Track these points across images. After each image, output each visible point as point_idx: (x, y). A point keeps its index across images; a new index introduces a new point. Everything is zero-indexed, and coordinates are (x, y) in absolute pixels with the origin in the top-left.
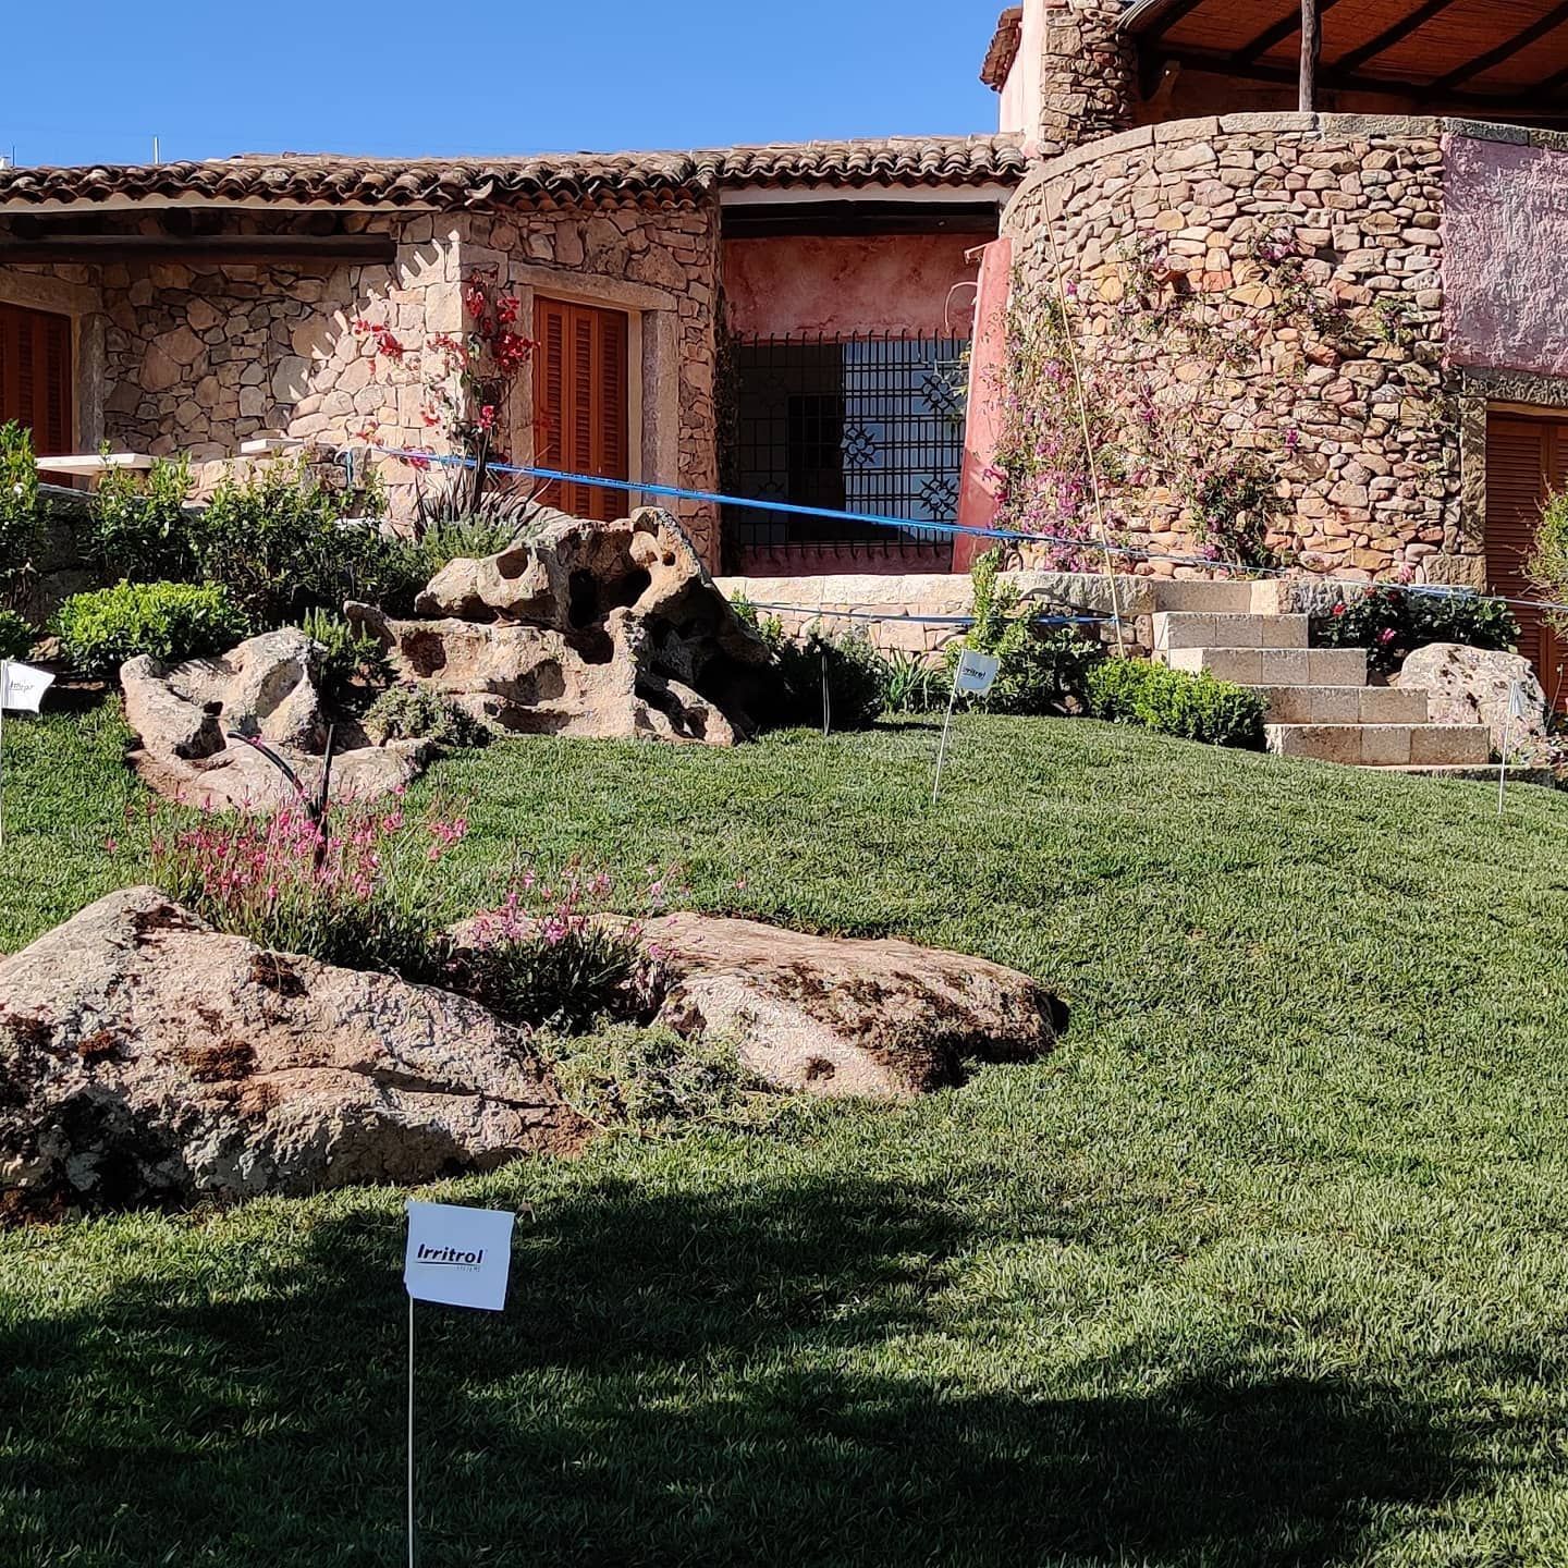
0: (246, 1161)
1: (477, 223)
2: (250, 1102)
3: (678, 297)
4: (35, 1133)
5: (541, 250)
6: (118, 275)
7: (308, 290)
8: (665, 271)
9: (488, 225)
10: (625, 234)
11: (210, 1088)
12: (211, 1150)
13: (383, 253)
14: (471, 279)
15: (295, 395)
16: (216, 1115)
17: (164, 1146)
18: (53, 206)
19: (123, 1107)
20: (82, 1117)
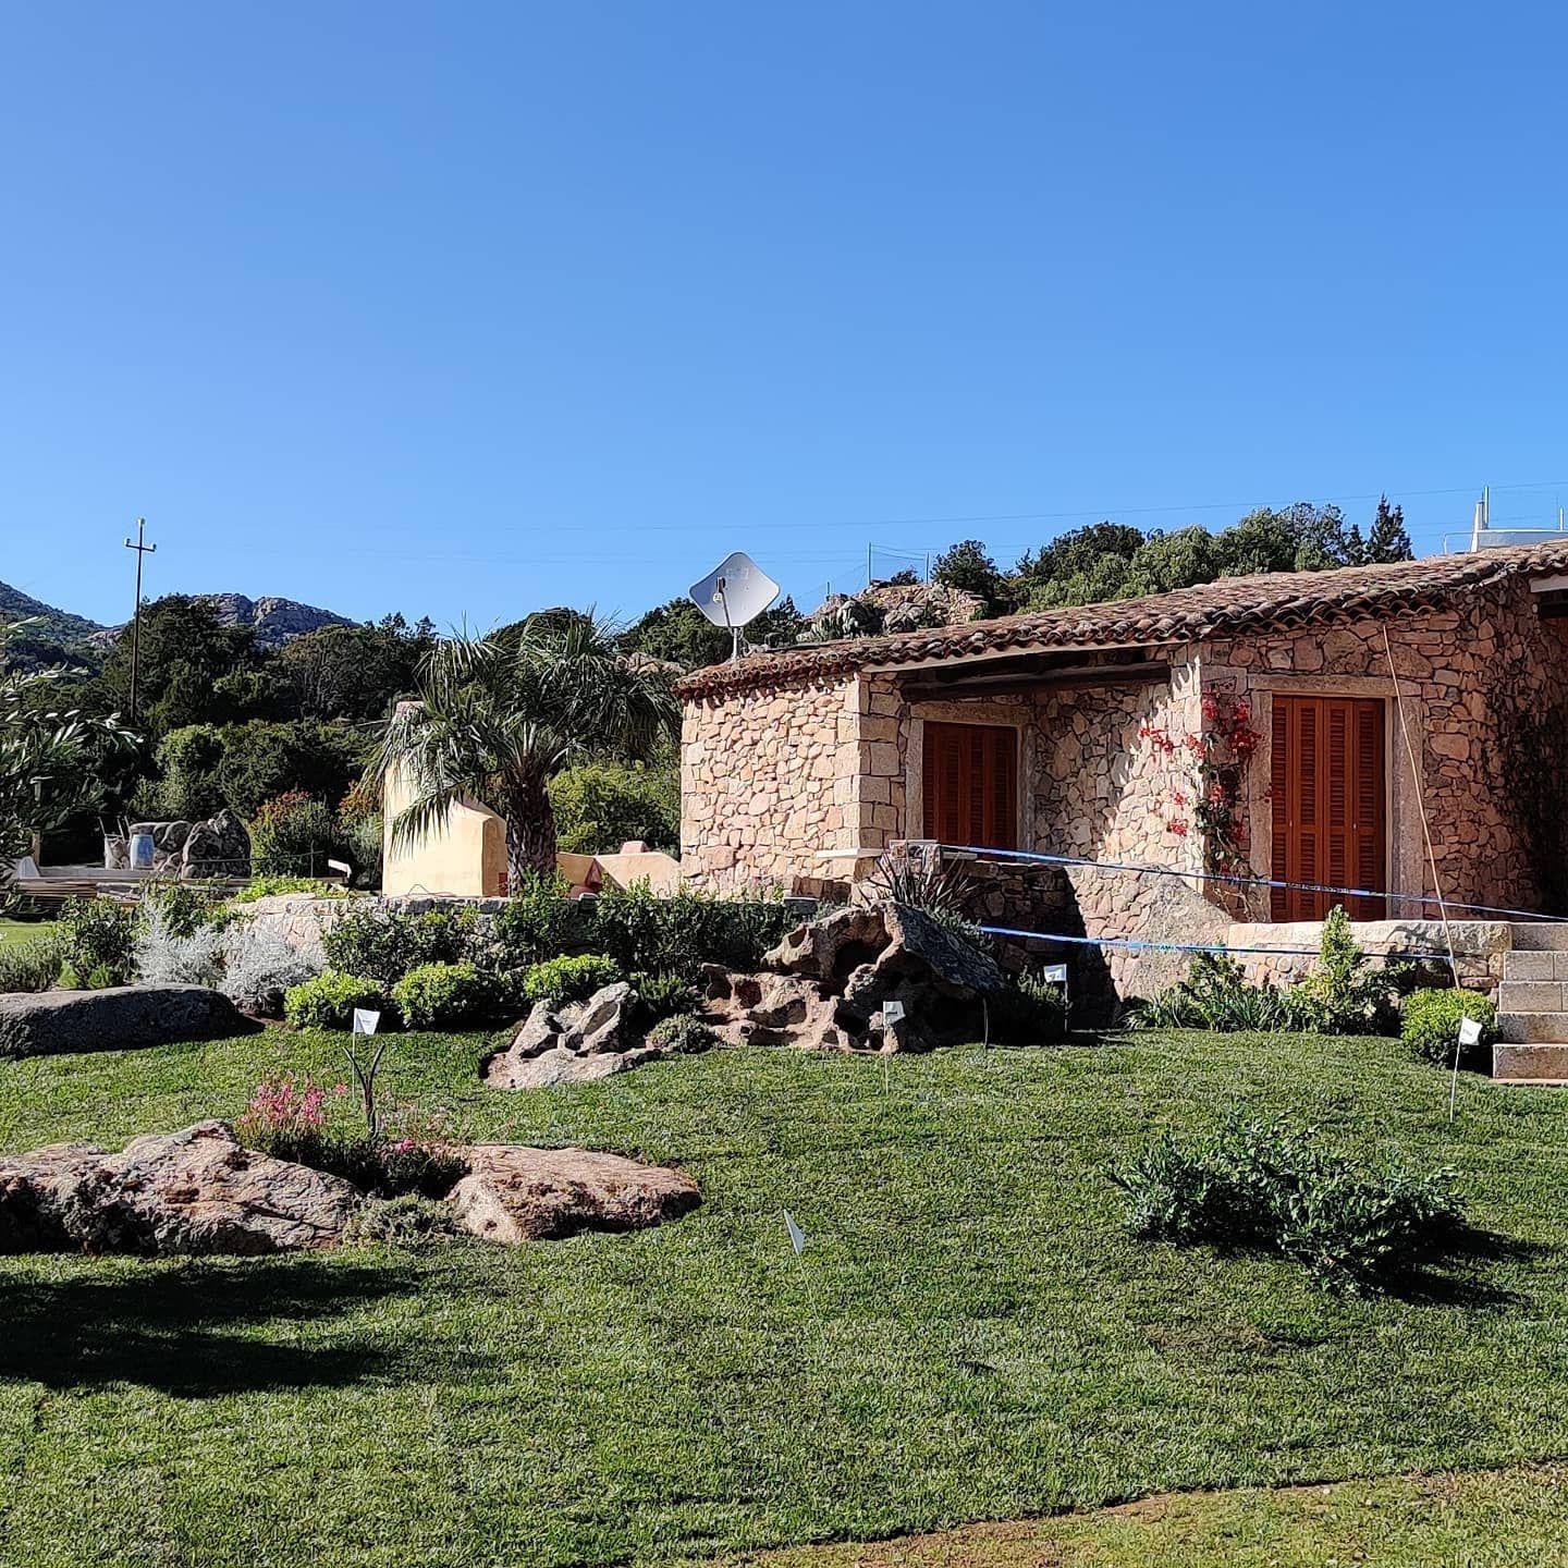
0: (178, 1239)
1: (1216, 649)
2: (185, 1214)
3: (1422, 684)
4: (95, 1217)
5: (1278, 661)
6: (1041, 697)
7: (1128, 704)
8: (1406, 664)
9: (1227, 649)
10: (1365, 640)
11: (170, 1206)
12: (164, 1233)
13: (1163, 675)
14: (1210, 690)
15: (1123, 781)
16: (169, 1217)
17: (149, 1228)
18: (952, 661)
19: (133, 1211)
20: (116, 1213)
